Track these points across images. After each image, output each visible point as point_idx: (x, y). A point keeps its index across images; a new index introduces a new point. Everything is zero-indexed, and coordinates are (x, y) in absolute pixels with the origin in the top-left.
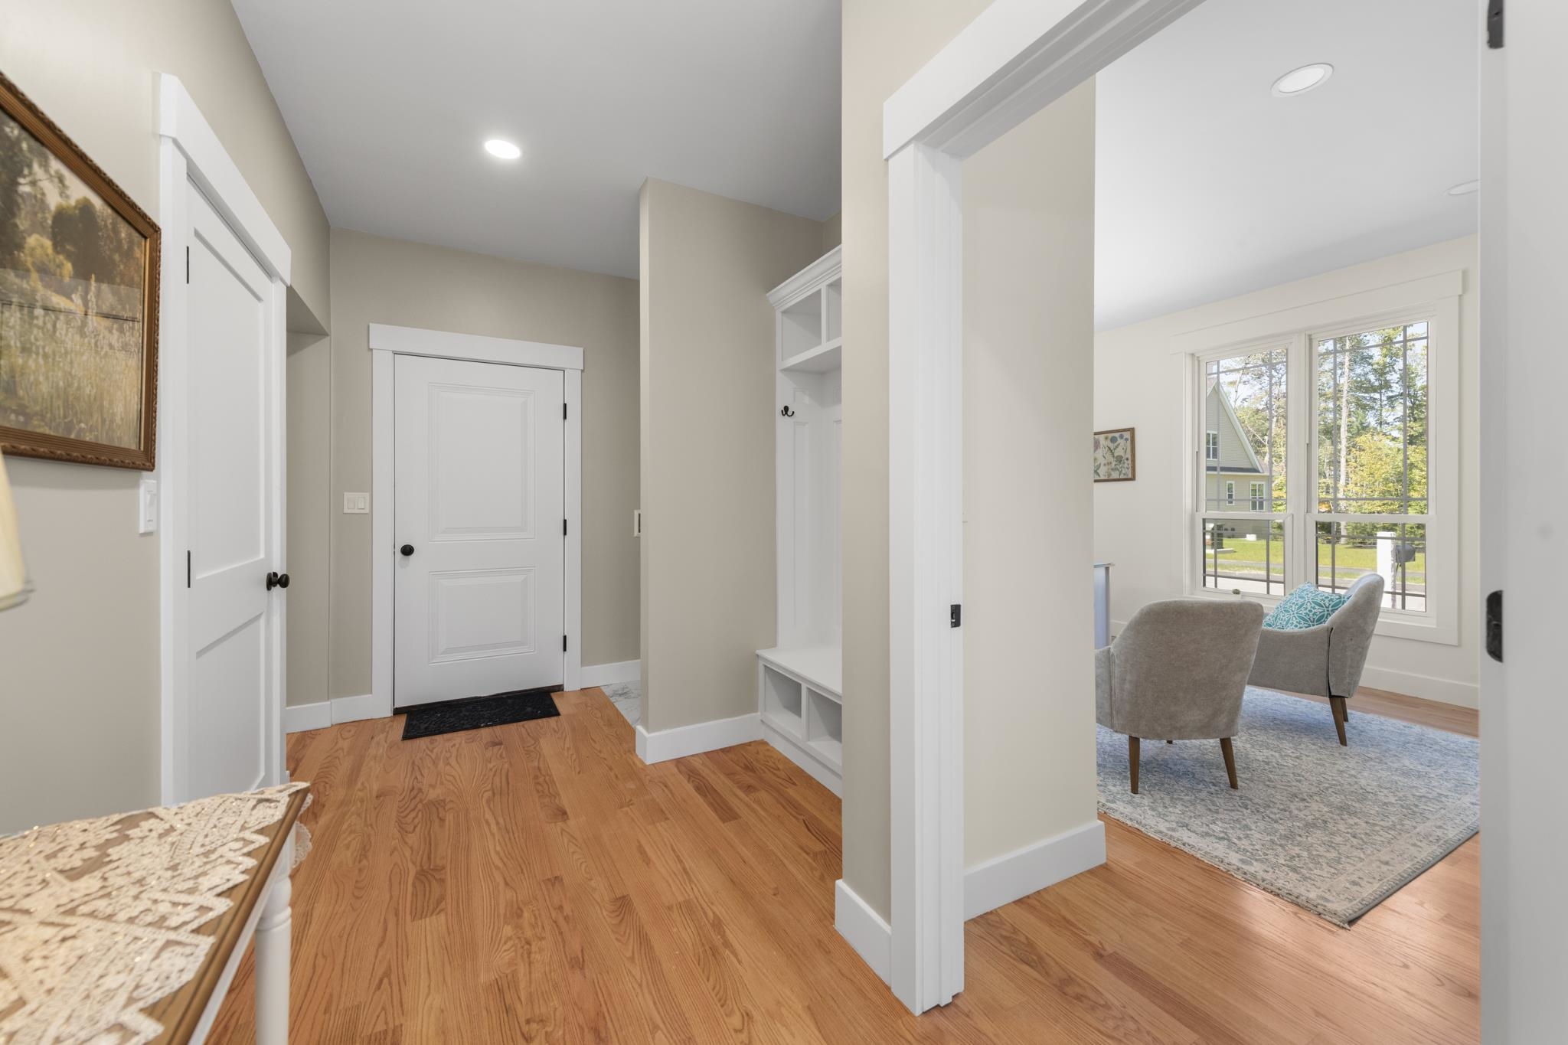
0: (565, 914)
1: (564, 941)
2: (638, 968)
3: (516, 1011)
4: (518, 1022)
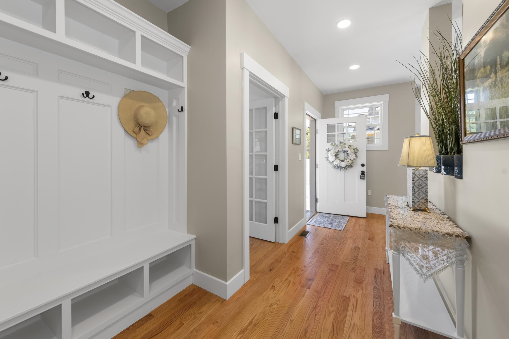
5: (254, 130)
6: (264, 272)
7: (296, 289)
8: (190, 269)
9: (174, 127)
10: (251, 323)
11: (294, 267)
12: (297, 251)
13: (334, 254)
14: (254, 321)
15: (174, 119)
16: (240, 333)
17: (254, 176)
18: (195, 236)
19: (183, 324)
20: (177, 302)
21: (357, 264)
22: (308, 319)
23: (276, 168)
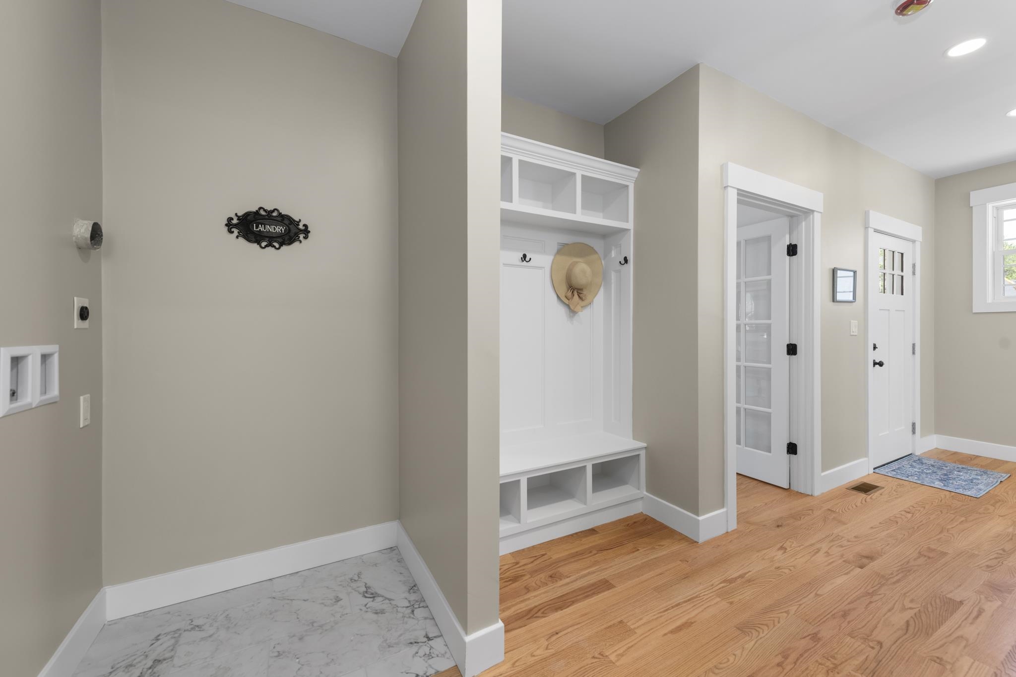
0: (783, 659)
1: (806, 651)
2: (790, 608)
3: (875, 657)
4: (878, 653)
5: (743, 279)
6: (764, 526)
7: (832, 562)
8: (639, 489)
9: (613, 286)
10: (741, 576)
11: (831, 533)
12: (840, 512)
13: (940, 533)
14: (747, 575)
15: (613, 276)
16: (724, 581)
17: (743, 363)
18: (645, 445)
19: (638, 550)
20: (625, 526)
21: (1005, 562)
22: (853, 602)
23: (792, 349)
